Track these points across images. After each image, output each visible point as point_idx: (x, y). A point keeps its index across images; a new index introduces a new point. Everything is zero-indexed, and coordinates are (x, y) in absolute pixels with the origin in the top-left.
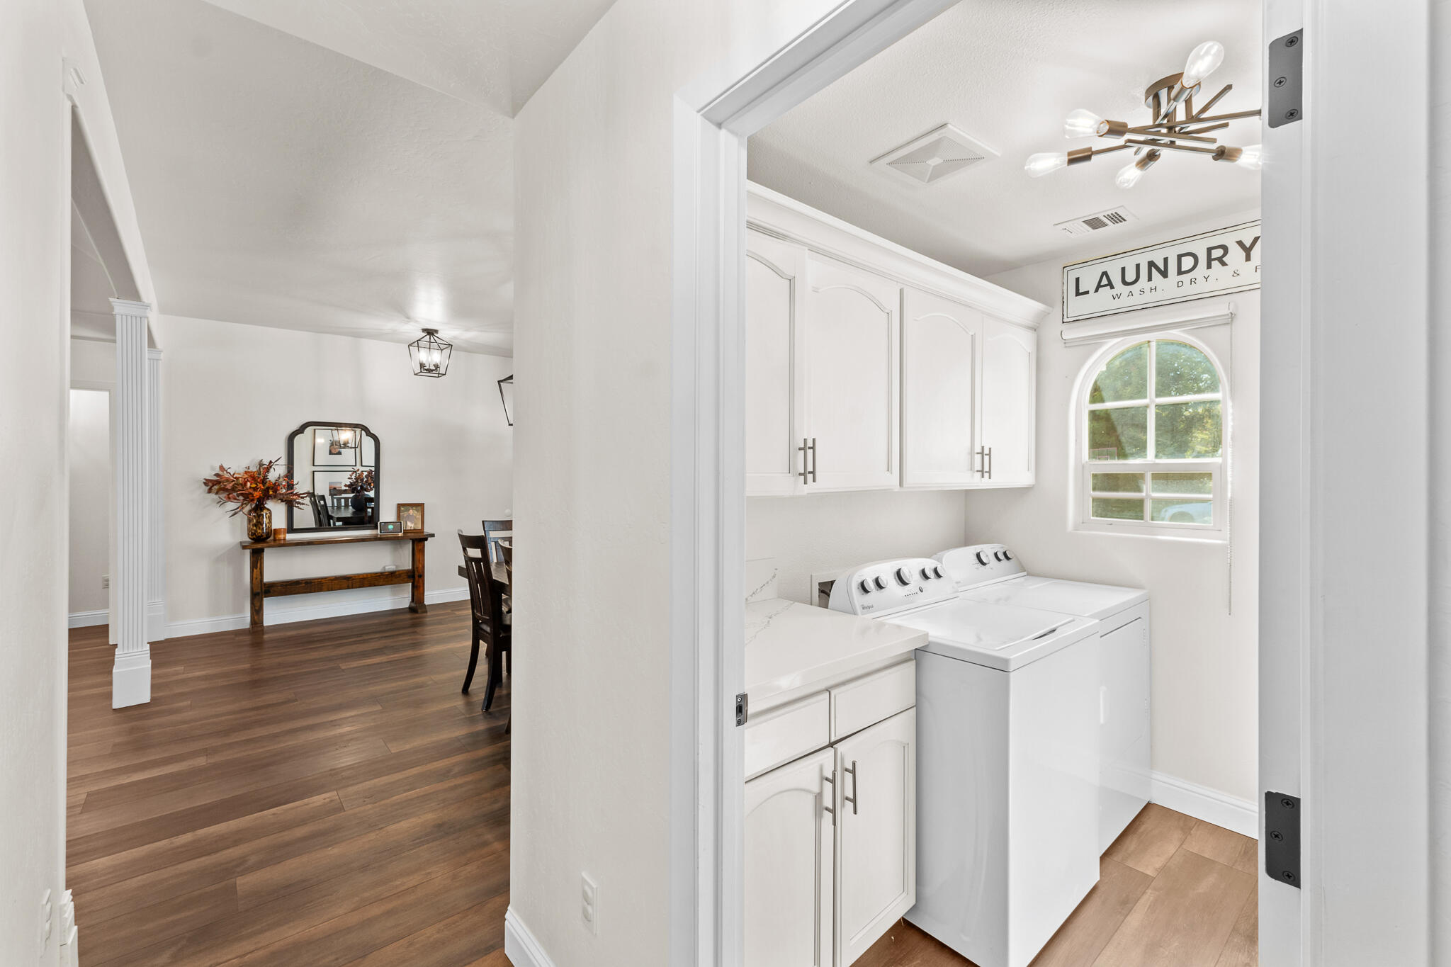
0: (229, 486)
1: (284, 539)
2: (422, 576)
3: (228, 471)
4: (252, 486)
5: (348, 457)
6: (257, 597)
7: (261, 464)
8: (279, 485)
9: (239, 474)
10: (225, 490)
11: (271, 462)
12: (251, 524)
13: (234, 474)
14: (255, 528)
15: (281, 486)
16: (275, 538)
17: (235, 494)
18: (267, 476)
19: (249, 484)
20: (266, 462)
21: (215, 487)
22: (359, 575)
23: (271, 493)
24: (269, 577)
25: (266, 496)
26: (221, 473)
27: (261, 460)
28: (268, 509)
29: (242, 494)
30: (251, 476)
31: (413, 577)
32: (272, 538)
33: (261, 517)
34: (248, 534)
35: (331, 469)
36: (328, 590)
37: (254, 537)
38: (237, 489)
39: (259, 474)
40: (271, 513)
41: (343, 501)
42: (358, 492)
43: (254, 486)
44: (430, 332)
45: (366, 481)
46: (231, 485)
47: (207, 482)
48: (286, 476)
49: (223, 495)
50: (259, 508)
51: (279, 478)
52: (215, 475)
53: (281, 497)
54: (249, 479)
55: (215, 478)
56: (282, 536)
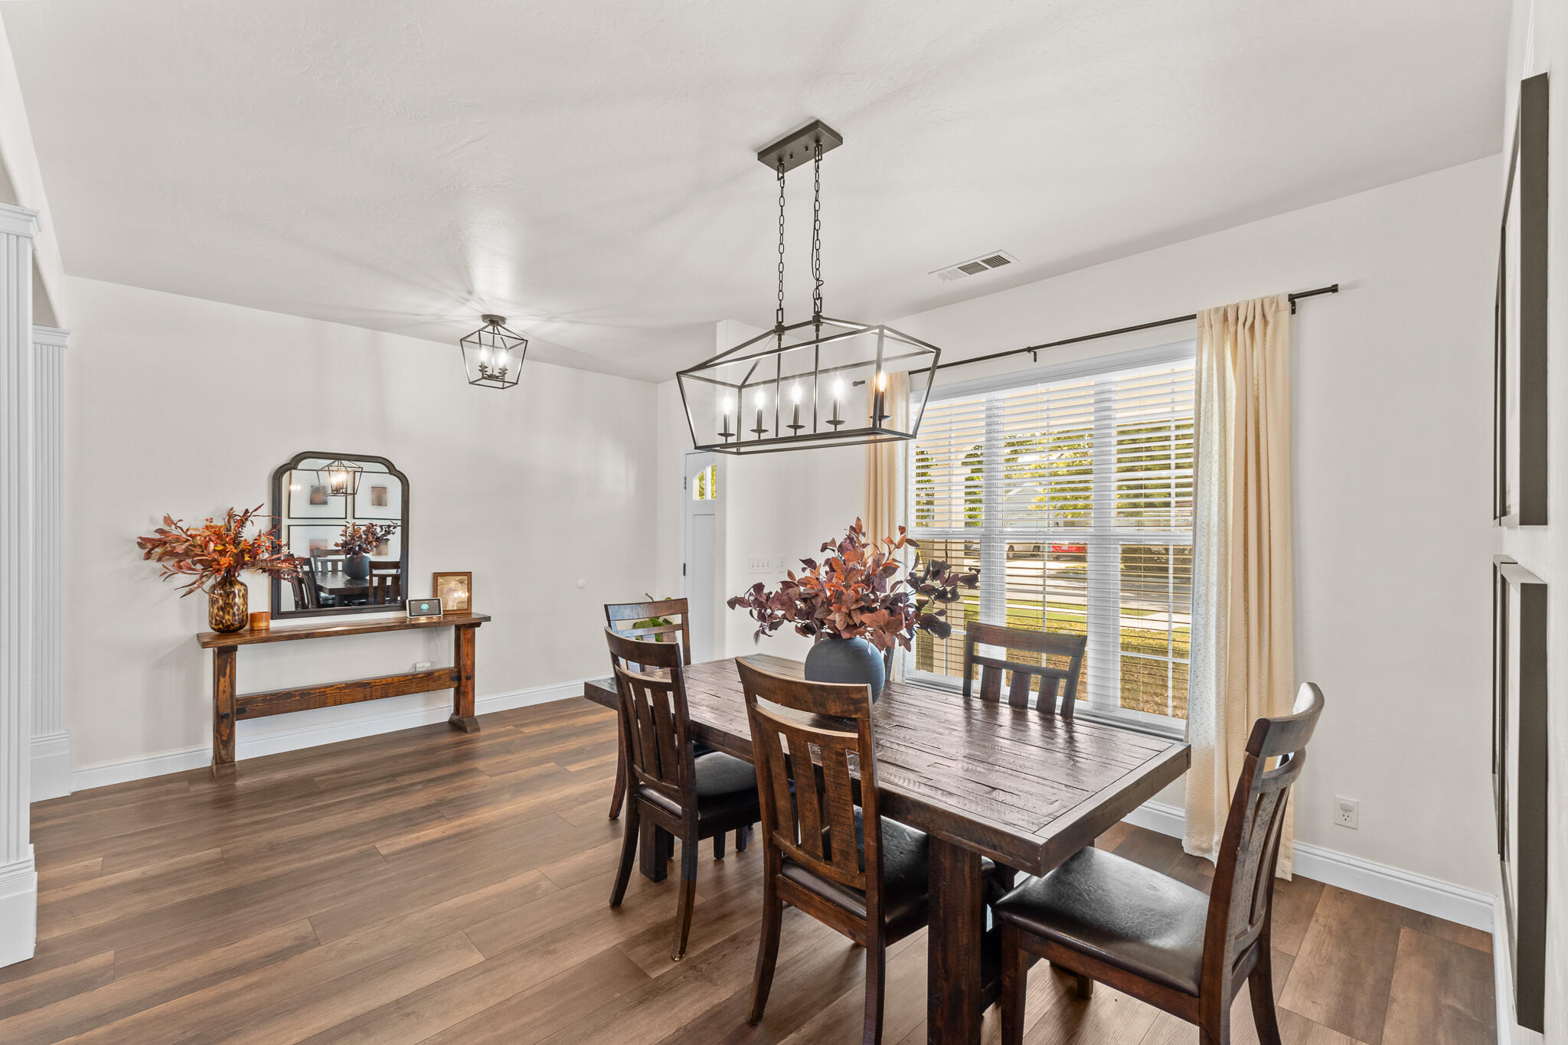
0: (180, 549)
1: (267, 629)
2: (471, 677)
3: (179, 524)
4: (217, 548)
5: (336, 506)
6: (225, 721)
7: (231, 515)
8: (259, 546)
9: (196, 529)
10: (172, 554)
11: (247, 511)
12: (216, 607)
13: (188, 530)
14: (221, 613)
15: (264, 549)
16: (252, 627)
17: (189, 561)
18: (239, 533)
19: (212, 546)
20: (239, 511)
21: (157, 550)
22: (381, 679)
23: (247, 558)
24: (242, 689)
25: (240, 563)
26: (166, 528)
27: (232, 509)
28: (242, 584)
29: (200, 561)
30: (214, 533)
31: (459, 678)
32: (247, 627)
33: (231, 597)
34: (211, 622)
35: (311, 522)
36: (335, 704)
37: (221, 626)
38: (193, 554)
39: (229, 530)
40: (246, 590)
41: (329, 564)
42: (355, 553)
43: (220, 548)
44: (494, 321)
45: (366, 539)
46: (183, 547)
47: (143, 543)
48: (270, 533)
49: (170, 563)
50: (228, 581)
51: (260, 536)
52: (156, 531)
53: (264, 564)
54: (213, 538)
55: (157, 536)
56: (263, 625)
